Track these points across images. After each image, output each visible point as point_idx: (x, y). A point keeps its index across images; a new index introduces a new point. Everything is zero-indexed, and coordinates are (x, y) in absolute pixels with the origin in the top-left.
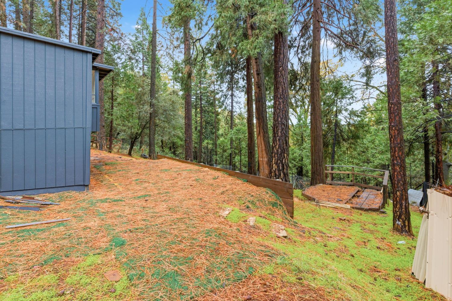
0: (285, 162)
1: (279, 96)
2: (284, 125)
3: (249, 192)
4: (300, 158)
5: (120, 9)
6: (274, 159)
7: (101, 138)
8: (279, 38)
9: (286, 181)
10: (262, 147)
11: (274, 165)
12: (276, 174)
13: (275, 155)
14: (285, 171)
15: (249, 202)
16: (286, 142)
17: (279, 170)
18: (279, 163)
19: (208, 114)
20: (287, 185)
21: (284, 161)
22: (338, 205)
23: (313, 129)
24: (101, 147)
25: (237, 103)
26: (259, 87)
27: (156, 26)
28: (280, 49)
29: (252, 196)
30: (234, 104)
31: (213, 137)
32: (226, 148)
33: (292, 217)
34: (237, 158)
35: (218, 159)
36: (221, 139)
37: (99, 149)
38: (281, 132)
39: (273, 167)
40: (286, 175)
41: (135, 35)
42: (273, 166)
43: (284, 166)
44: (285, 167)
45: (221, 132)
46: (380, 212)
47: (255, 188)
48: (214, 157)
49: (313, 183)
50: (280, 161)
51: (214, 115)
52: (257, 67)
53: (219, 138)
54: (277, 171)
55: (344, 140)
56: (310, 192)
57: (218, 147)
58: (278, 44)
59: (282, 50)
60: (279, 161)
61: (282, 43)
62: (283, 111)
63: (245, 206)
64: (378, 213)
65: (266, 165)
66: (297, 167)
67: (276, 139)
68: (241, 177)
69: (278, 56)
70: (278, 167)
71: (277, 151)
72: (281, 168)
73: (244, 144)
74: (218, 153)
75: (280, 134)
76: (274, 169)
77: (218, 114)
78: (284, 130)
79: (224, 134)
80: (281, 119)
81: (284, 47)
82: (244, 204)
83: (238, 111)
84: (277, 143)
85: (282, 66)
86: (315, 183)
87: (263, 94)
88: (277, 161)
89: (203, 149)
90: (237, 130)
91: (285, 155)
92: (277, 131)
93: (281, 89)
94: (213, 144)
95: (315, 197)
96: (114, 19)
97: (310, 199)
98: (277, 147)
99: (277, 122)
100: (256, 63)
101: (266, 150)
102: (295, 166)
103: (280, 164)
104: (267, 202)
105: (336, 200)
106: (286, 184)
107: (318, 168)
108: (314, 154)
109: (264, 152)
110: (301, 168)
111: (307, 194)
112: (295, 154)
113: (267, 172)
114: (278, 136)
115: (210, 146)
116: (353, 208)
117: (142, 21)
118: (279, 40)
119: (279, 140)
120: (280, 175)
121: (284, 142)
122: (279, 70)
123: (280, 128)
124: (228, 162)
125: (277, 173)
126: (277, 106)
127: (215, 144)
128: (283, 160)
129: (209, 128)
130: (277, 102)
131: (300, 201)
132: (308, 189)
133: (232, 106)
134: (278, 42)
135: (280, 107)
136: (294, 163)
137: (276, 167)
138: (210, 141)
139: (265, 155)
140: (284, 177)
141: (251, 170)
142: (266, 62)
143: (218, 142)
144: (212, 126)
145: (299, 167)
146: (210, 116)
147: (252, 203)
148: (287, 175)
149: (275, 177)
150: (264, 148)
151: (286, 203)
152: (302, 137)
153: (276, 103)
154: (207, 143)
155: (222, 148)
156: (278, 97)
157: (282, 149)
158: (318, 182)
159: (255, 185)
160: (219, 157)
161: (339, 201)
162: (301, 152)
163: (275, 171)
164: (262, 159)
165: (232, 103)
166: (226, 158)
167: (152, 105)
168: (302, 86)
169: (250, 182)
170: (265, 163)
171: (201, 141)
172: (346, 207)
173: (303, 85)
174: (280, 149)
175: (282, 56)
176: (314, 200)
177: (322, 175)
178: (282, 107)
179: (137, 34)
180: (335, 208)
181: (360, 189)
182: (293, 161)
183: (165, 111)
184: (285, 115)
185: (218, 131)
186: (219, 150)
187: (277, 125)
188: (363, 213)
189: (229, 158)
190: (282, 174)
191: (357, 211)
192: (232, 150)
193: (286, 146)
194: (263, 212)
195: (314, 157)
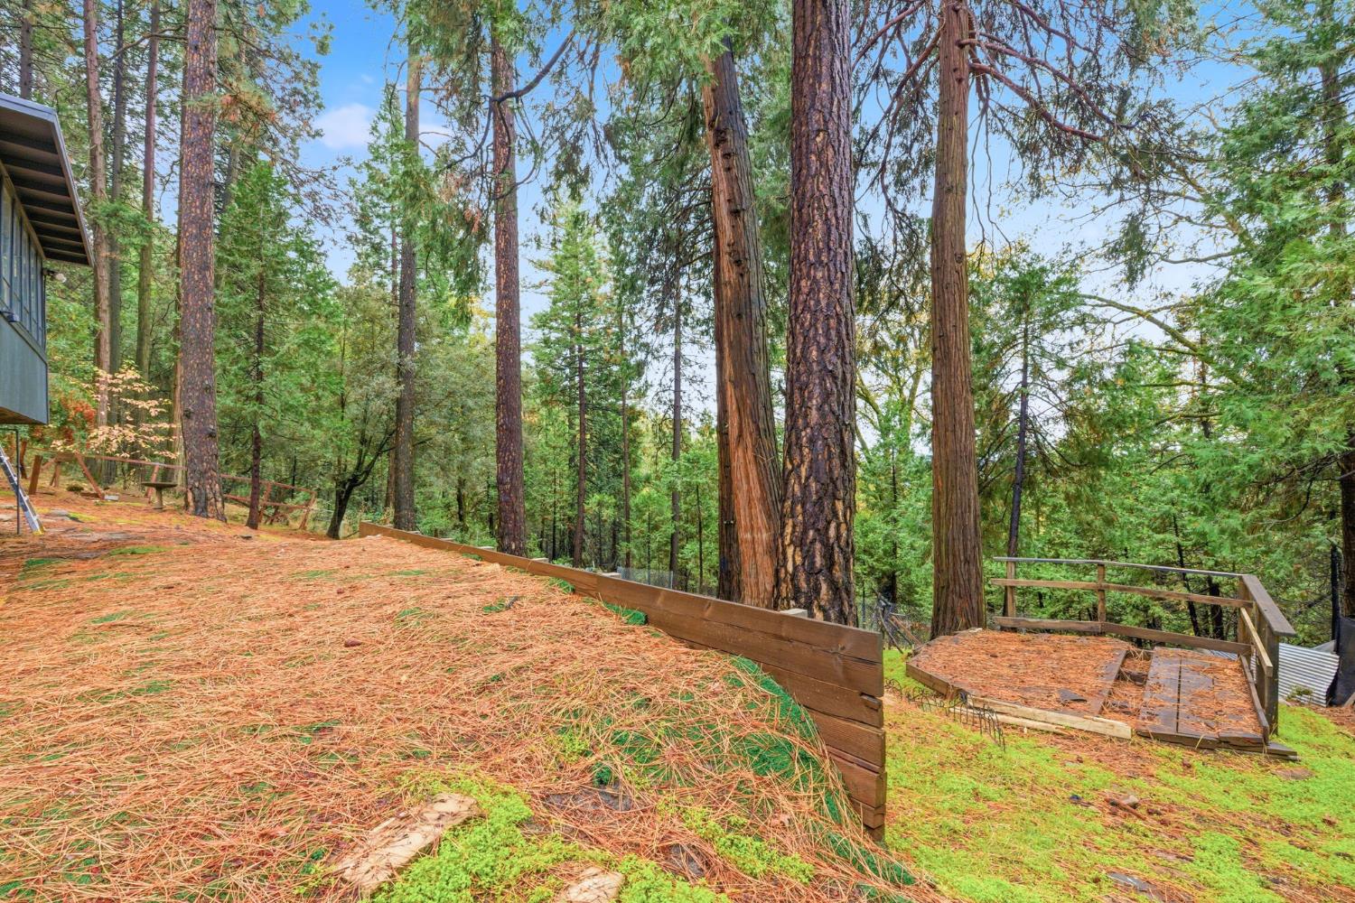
0: (838, 537)
1: (812, 258)
2: (835, 378)
3: (631, 682)
4: (888, 546)
5: (314, 84)
6: (790, 522)
7: (203, 473)
8: (813, 12)
9: (842, 617)
10: (749, 491)
11: (790, 551)
12: (797, 589)
13: (793, 509)
14: (838, 574)
15: (621, 741)
16: (843, 452)
17: (812, 573)
18: (813, 542)
19: (605, 417)
20: (847, 644)
21: (832, 532)
22: (1070, 720)
23: (942, 431)
24: (201, 504)
25: (692, 381)
26: (738, 263)
27: (416, 119)
28: (817, 59)
29: (647, 703)
30: (684, 385)
31: (620, 484)
32: (657, 519)
33: (875, 831)
34: (690, 549)
35: (635, 551)
36: (645, 491)
37: (195, 513)
38: (820, 408)
39: (785, 558)
40: (840, 591)
41: (368, 165)
42: (784, 553)
43: (832, 556)
44: (838, 557)
45: (644, 469)
46: (1272, 753)
47: (675, 652)
48: (623, 547)
49: (943, 624)
50: (818, 530)
51: (620, 420)
52: (730, 186)
53: (636, 489)
54: (802, 577)
55: (1050, 472)
56: (940, 663)
57: (633, 514)
58: (807, 40)
59: (825, 61)
60: (811, 533)
61: (825, 33)
62: (827, 317)
63: (589, 769)
64: (1262, 757)
65: (766, 558)
66: (878, 574)
67: (799, 438)
68: (620, 602)
69: (806, 89)
70: (808, 556)
71: (805, 487)
72: (818, 561)
73: (713, 507)
74: (635, 533)
75: (814, 416)
76: (790, 568)
77: (632, 415)
78: (833, 398)
79: (653, 476)
80: (822, 352)
81: (833, 49)
82: (585, 754)
83: (698, 406)
84: (802, 455)
85: (826, 130)
86: (948, 624)
87: (754, 288)
88: (805, 532)
89: (586, 521)
90: (689, 460)
91: (840, 506)
92: (803, 404)
93: (820, 225)
94: (616, 506)
95: (965, 682)
96: (297, 115)
97: (942, 690)
98: (804, 474)
99: (802, 368)
100: (729, 169)
101: (763, 499)
102: (872, 570)
103: (818, 546)
104: (726, 741)
105: (1056, 695)
106: (839, 633)
107: (962, 568)
108: (943, 521)
109: (758, 509)
110: (893, 577)
111: (931, 671)
112: (871, 535)
113: (767, 582)
114: (807, 425)
115: (608, 513)
116: (1146, 736)
117: (388, 125)
118: (813, 22)
119: (812, 441)
120: (817, 590)
121: (835, 450)
122: (813, 147)
123: (817, 391)
124: (667, 561)
125: (804, 585)
126: (802, 298)
127: (624, 508)
128: (827, 529)
129: (608, 458)
130: (803, 283)
131: (904, 704)
132: (930, 651)
133: (677, 391)
134: (808, 28)
135: (818, 302)
136: (871, 561)
137: (799, 560)
138: (607, 498)
139: (761, 520)
140: (832, 602)
141: (730, 582)
142: (773, 201)
143: (635, 501)
144: (616, 452)
145: (884, 573)
146: (610, 423)
147: (636, 747)
148: (848, 593)
149: (795, 599)
150: (756, 493)
151: (839, 746)
152: (894, 483)
153: (799, 289)
154: (600, 504)
155: (646, 517)
156: (806, 258)
157: (825, 479)
158: (962, 621)
159: (681, 640)
160: (636, 547)
161: (1071, 702)
162: (890, 527)
163: (794, 576)
164: (749, 536)
165: (677, 381)
166: (659, 549)
167: (402, 374)
168: (897, 298)
169: (660, 624)
170: (760, 549)
171: (581, 496)
172: (1109, 732)
173: (901, 292)
174: (817, 481)
175: (824, 86)
176: (961, 695)
177: (975, 597)
178: (823, 303)
179: (373, 164)
180: (1062, 736)
181: (1133, 649)
182: (865, 557)
183: (451, 394)
184: (839, 333)
185: (635, 466)
186: (638, 526)
187: (804, 378)
188: (1196, 760)
189: (669, 548)
190: (824, 587)
191: (1165, 750)
192: (677, 524)
193: (843, 466)
194: (697, 812)
195: (943, 531)
